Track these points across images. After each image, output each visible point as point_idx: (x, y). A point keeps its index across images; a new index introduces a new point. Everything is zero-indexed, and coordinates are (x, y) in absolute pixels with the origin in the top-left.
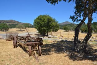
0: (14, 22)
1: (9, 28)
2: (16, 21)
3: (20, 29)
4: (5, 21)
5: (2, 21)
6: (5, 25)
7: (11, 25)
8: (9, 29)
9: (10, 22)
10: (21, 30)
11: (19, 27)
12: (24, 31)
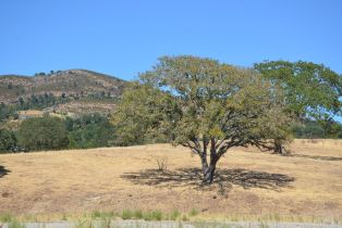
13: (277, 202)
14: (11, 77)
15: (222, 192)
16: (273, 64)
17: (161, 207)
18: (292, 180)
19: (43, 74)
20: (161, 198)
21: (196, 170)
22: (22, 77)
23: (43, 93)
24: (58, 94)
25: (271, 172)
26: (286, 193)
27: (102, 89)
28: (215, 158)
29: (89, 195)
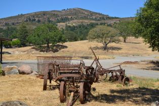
1: (65, 41)
2: (92, 13)
3: (101, 45)
4: (54, 14)
5: (44, 13)
6: (53, 28)
7: (73, 29)
9: (72, 19)
10: (105, 48)
11: (98, 37)
12: (119, 49)
13: (117, 53)
15: (107, 51)
19: (64, 10)
21: (103, 47)
23: (65, 17)
27: (84, 15)
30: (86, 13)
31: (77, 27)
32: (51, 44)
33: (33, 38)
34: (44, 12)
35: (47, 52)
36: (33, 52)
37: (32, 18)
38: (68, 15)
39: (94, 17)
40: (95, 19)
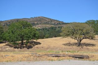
0: (47, 23)
2: (52, 20)
8: (39, 41)
9: (37, 24)
13: (92, 49)
14: (25, 19)
15: (82, 47)
16: (91, 21)
17: (71, 50)
18: (95, 45)
19: (32, 18)
20: (71, 49)
21: (76, 43)
22: (28, 19)
23: (32, 22)
24: (36, 23)
25: (91, 43)
26: (94, 48)
27: (46, 21)
28: (80, 41)
29: (57, 48)
30: (47, 20)
31: (41, 29)
32: (25, 41)
33: (7, 34)
34: (17, 19)
35: (21, 48)
36: (7, 49)
37: (8, 24)
38: (35, 21)
39: (53, 23)
40: (54, 24)
